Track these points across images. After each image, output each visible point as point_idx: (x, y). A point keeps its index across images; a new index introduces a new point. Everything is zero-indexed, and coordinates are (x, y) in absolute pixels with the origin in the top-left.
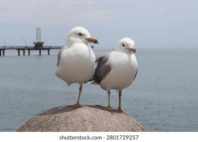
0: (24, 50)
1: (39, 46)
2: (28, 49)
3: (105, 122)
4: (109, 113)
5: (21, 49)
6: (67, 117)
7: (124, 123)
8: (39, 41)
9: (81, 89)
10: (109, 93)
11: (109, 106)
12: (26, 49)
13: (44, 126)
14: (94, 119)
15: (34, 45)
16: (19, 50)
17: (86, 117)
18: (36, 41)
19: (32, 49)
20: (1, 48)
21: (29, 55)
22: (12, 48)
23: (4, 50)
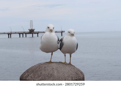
0: (23, 34)
1: (32, 32)
2: (25, 33)
3: (63, 69)
4: (65, 65)
5: (21, 34)
6: (45, 67)
7: (72, 70)
8: (32, 28)
9: (52, 54)
10: (65, 56)
11: (65, 62)
12: (24, 33)
13: (35, 71)
14: (58, 68)
15: (29, 31)
16: (20, 34)
17: (54, 67)
18: (30, 28)
19: (28, 33)
20: (9, 33)
21: (26, 37)
22: (16, 33)
23: (11, 34)
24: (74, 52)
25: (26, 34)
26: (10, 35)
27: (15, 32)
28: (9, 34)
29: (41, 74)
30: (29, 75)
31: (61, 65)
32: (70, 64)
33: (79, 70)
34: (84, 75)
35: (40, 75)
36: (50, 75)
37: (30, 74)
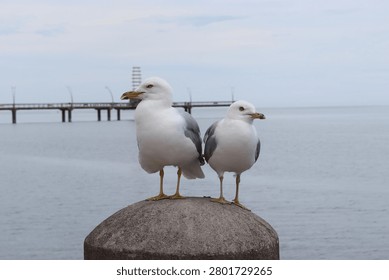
0: (109, 109)
1: (136, 103)
2: (116, 108)
3: (212, 219)
4: (220, 207)
5: (104, 108)
6: (160, 212)
7: (241, 221)
11: (221, 198)
12: (112, 108)
14: (198, 214)
15: (128, 101)
16: (99, 109)
17: (186, 212)
19: (124, 108)
20: (64, 106)
21: (119, 119)
22: (85, 106)
23: (70, 110)
24: (247, 166)
25: (118, 109)
26: (67, 112)
27: (86, 102)
28: (63, 110)
29: (147, 231)
30: (110, 235)
31: (208, 207)
32: (236, 202)
33: (262, 223)
34: (277, 239)
35: (142, 234)
36: (172, 236)
37: (115, 232)
